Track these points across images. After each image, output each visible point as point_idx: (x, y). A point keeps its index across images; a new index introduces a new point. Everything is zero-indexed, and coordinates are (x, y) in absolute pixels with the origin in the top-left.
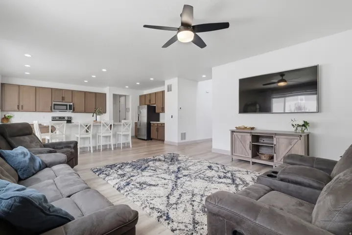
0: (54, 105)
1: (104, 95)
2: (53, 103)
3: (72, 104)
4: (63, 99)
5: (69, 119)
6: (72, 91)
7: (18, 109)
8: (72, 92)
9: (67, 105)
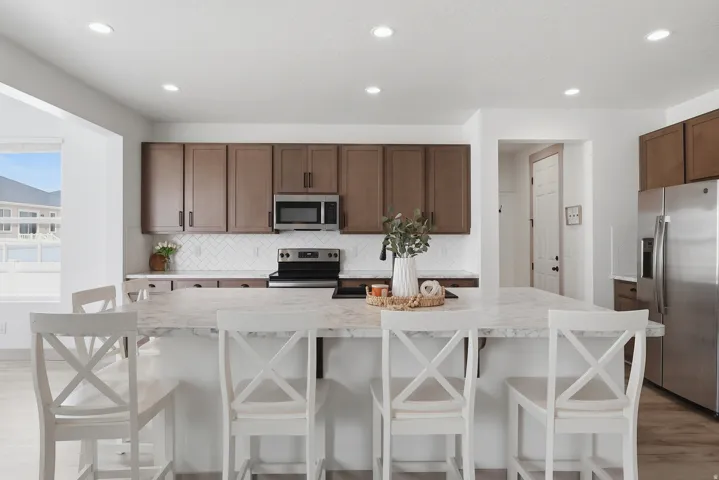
0: (281, 205)
1: (460, 154)
2: (278, 198)
3: (335, 199)
4: (308, 181)
5: (333, 259)
6: (339, 148)
7: (182, 224)
8: (339, 152)
9: (317, 205)
